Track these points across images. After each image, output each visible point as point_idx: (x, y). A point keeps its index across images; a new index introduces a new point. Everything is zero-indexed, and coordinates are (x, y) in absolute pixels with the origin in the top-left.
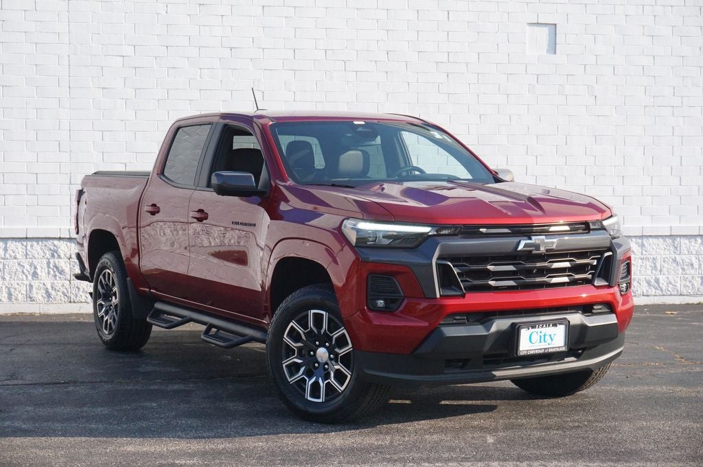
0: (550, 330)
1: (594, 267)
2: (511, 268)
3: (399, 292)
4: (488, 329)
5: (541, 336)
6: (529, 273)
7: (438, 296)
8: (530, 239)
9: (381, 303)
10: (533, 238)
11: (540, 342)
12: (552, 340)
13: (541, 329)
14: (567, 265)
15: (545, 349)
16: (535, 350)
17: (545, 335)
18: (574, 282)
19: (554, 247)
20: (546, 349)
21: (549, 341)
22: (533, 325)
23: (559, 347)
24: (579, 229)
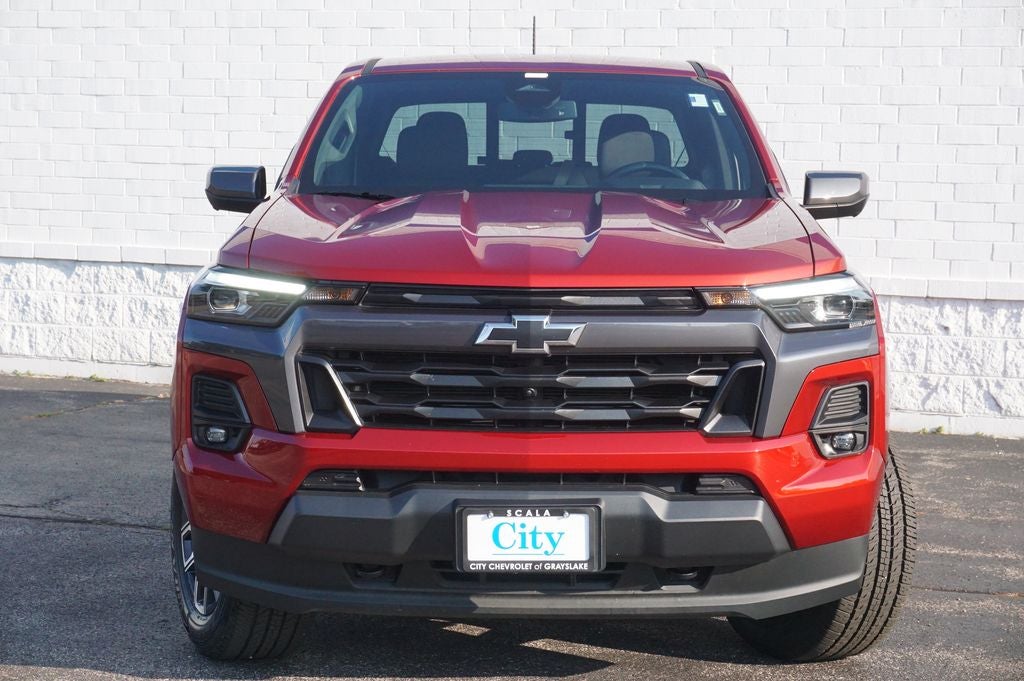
0: (546, 523)
1: (708, 392)
2: (471, 381)
3: (242, 415)
4: (397, 507)
5: (523, 535)
6: (516, 394)
7: (300, 427)
8: (511, 321)
9: (218, 433)
10: (518, 318)
11: (523, 546)
12: (554, 545)
13: (518, 520)
14: (626, 382)
15: (534, 563)
16: (507, 562)
17: (534, 533)
18: (641, 423)
19: (573, 340)
20: (538, 563)
21: (548, 546)
22: (499, 508)
23: (573, 563)
24: (673, 305)
